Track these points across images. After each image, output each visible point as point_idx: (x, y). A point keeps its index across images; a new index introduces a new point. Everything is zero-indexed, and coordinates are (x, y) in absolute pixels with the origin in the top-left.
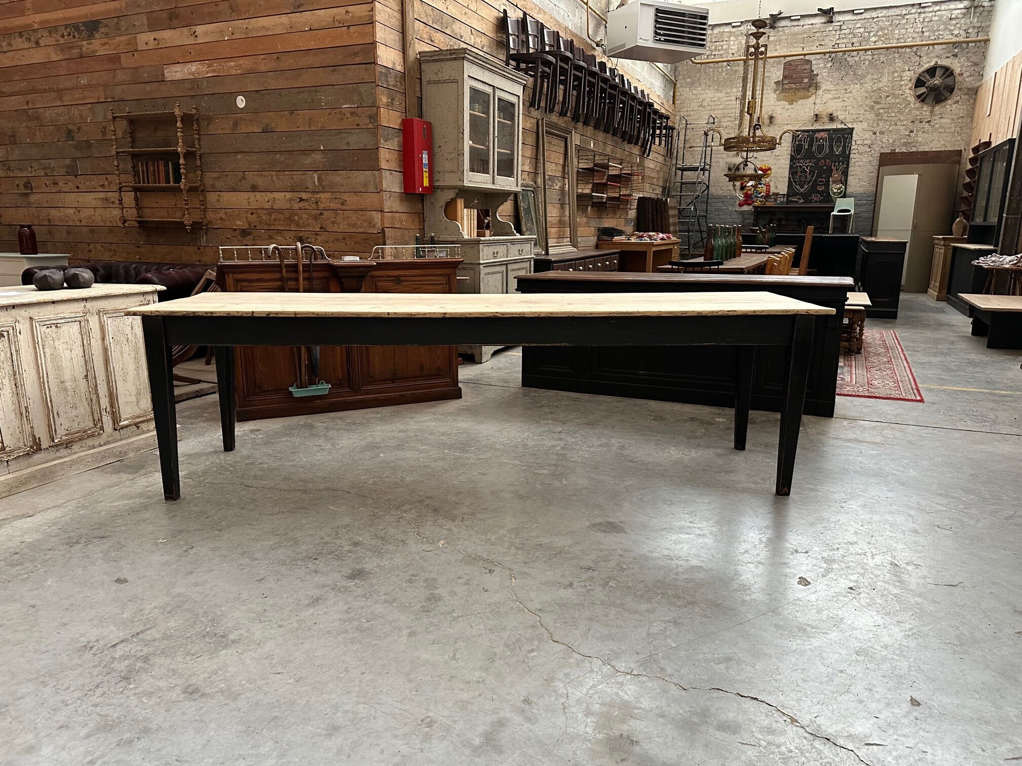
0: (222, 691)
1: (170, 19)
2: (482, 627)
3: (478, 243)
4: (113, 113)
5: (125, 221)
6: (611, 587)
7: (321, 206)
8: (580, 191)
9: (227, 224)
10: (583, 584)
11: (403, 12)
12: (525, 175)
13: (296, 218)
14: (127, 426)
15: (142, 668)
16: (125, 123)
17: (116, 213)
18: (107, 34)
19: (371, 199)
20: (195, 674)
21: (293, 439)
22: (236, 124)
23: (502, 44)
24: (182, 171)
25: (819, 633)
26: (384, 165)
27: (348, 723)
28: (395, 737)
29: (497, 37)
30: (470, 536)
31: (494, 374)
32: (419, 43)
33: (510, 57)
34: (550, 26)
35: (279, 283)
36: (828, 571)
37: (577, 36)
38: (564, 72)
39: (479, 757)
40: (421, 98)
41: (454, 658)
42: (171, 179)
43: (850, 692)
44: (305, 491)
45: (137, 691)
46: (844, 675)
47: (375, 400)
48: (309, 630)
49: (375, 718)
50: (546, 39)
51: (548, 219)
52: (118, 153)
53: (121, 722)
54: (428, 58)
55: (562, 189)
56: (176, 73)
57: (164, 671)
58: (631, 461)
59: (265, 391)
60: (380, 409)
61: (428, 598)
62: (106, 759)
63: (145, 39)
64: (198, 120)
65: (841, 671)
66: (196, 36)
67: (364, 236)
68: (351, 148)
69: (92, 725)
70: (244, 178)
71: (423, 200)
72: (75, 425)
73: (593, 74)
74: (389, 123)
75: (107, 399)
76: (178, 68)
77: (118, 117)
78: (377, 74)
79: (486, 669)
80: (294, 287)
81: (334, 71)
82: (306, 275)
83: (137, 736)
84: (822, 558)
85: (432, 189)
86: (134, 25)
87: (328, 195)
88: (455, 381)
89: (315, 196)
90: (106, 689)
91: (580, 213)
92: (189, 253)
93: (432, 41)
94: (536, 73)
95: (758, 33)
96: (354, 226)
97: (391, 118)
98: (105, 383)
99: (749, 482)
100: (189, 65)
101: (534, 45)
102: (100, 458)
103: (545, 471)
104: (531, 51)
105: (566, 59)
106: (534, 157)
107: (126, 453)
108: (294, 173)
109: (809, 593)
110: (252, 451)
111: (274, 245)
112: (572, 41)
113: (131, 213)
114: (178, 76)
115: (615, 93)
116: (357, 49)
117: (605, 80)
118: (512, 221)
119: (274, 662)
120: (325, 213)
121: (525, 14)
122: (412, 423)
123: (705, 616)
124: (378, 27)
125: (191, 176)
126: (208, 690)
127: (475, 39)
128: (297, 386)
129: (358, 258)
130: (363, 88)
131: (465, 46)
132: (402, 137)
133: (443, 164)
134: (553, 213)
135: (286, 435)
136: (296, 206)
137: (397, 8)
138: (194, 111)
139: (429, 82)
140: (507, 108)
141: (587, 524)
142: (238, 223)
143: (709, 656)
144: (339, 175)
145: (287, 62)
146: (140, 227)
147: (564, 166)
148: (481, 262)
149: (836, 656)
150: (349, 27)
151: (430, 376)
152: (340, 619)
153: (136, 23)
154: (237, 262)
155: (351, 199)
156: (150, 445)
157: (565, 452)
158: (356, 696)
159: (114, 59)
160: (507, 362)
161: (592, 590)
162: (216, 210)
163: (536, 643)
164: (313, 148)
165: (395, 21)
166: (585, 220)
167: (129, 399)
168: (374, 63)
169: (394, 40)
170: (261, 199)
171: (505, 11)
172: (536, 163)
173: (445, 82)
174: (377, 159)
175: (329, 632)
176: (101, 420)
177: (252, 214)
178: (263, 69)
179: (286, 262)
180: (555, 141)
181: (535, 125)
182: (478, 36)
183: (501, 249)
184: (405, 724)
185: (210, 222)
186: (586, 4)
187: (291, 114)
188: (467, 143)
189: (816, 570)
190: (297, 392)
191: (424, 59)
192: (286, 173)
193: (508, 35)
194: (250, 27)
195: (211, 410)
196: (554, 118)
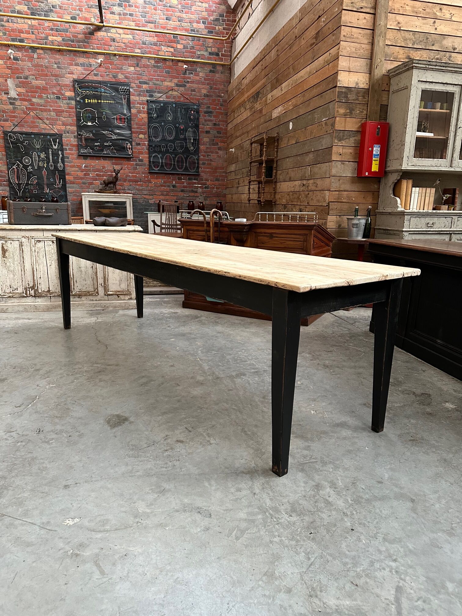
1: (276, 83)
3: (403, 214)
4: (251, 141)
5: (250, 200)
7: (309, 188)
11: (372, 43)
13: (300, 197)
18: (261, 98)
19: (327, 183)
22: (288, 140)
24: (264, 170)
26: (334, 158)
40: (388, 105)
52: (251, 163)
54: (393, 74)
56: (275, 114)
63: (270, 97)
64: (278, 140)
66: (282, 90)
68: (323, 148)
70: (288, 173)
71: (380, 182)
74: (345, 127)
76: (276, 111)
78: (337, 93)
81: (321, 96)
85: (381, 172)
87: (313, 181)
89: (308, 182)
97: (347, 124)
98: (102, 272)
100: (278, 109)
107: (108, 307)
108: (303, 168)
116: (331, 78)
120: (310, 193)
124: (342, 59)
129: (245, 220)
130: (331, 105)
132: (358, 136)
136: (302, 189)
137: (366, 41)
138: (276, 135)
139: (393, 92)
144: (317, 167)
145: (308, 96)
148: (404, 230)
150: (329, 64)
153: (268, 89)
155: (320, 184)
159: (261, 111)
164: (310, 150)
165: (363, 52)
167: (114, 282)
168: (335, 86)
170: (291, 186)
173: (401, 90)
174: (331, 154)
176: (97, 288)
178: (299, 103)
183: (441, 221)
187: (305, 130)
191: (391, 75)
192: (300, 168)
194: (297, 78)
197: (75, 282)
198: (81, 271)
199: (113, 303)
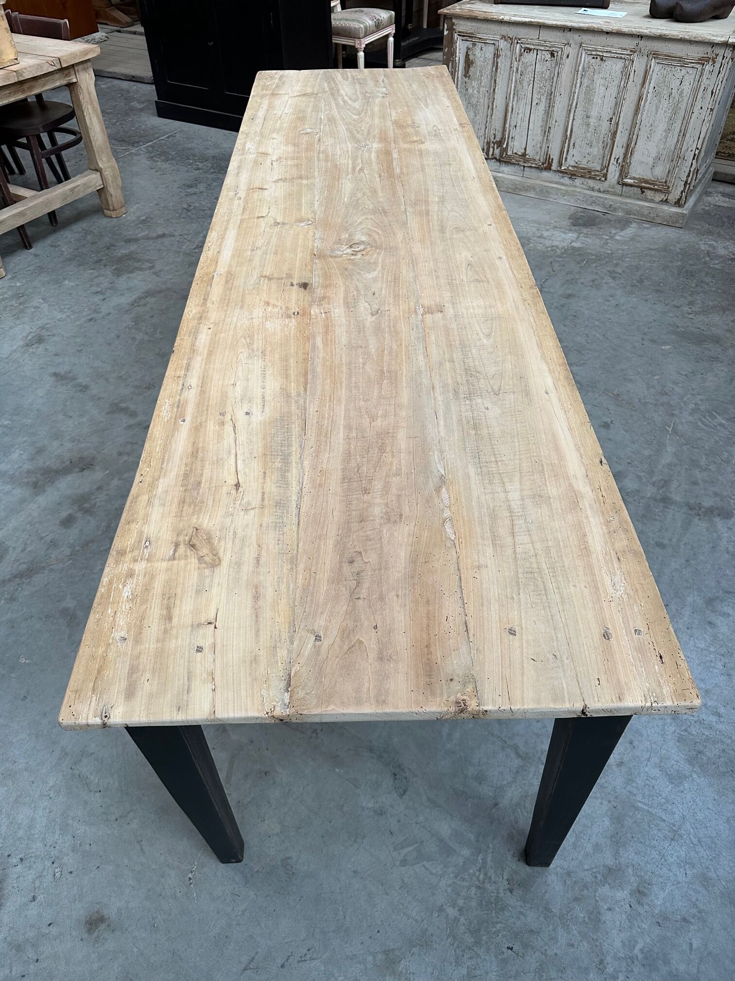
14: (631, 185)
72: (584, 162)
75: (622, 150)
98: (627, 133)
102: (590, 202)
107: (615, 210)
167: (644, 159)
176: (607, 168)
197: (571, 144)
198: (588, 125)
199: (626, 204)
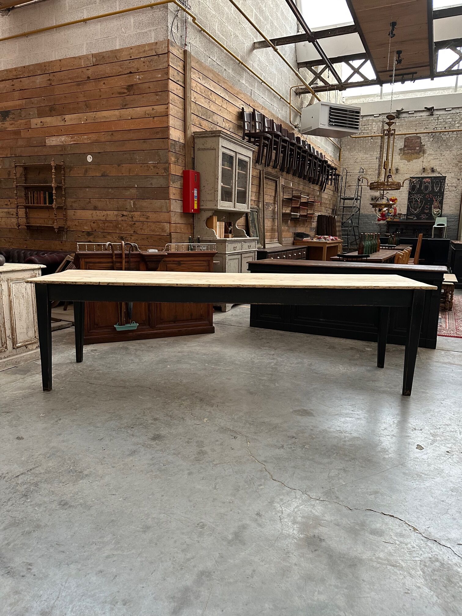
0: (81, 504)
1: (51, 111)
2: (231, 470)
3: (225, 241)
4: (15, 164)
5: (19, 226)
6: (306, 448)
7: (135, 219)
8: (284, 211)
9: (79, 228)
10: (289, 446)
11: (185, 109)
12: (253, 203)
13: (120, 226)
14: (20, 347)
15: (34, 490)
16: (22, 169)
17: (14, 220)
18: (14, 118)
19: (163, 216)
20: (65, 494)
21: (116, 356)
22: (86, 171)
23: (241, 127)
24: (54, 197)
25: (429, 478)
26: (172, 196)
27: (155, 525)
28: (183, 533)
29: (238, 123)
30: (222, 416)
31: (233, 319)
32: (193, 127)
33: (245, 135)
34: (269, 117)
35: (111, 264)
36: (434, 441)
37: (283, 122)
38: (276, 143)
39: (232, 546)
40: (194, 158)
41: (215, 488)
42: (47, 202)
43: (448, 514)
44: (125, 387)
45: (32, 503)
46: (444, 503)
47: (164, 333)
48: (130, 469)
49: (170, 522)
50: (266, 124)
51: (265, 227)
52: (17, 186)
53: (23, 521)
54: (198, 136)
55: (274, 210)
56: (52, 141)
57: (47, 492)
58: (316, 373)
59: (100, 327)
60: (166, 338)
61: (199, 453)
62: (16, 542)
63: (36, 122)
64: (64, 168)
65: (443, 501)
66: (65, 121)
67: (159, 237)
68: (153, 186)
69: (7, 522)
70: (90, 202)
71: (193, 217)
73: (293, 144)
74: (175, 172)
75: (10, 331)
76: (54, 138)
77: (18, 166)
78: (169, 144)
79: (234, 495)
80: (119, 267)
81: (144, 142)
82: (127, 260)
83: (33, 529)
84: (431, 433)
85: (199, 210)
86: (30, 114)
87: (139, 213)
88: (211, 323)
89: (132, 214)
90: (14, 502)
91: (284, 224)
92: (55, 245)
93: (201, 125)
94: (260, 144)
95: (390, 122)
96: (153, 231)
97: (176, 170)
98: (9, 321)
99: (386, 387)
100: (61, 137)
101: (259, 128)
102: (4, 366)
103: (265, 378)
104: (257, 131)
105: (277, 136)
106: (258, 192)
107: (19, 363)
108: (119, 200)
109: (423, 454)
110: (93, 362)
111: (109, 243)
112: (281, 125)
113: (23, 221)
114: (54, 143)
115: (305, 155)
116: (158, 130)
117: (300, 148)
118: (244, 228)
119: (111, 488)
120: (137, 223)
121: (254, 110)
122: (185, 347)
123: (362, 467)
124: (171, 118)
125: (59, 200)
126: (73, 504)
127: (225, 124)
128: (119, 324)
129: (157, 251)
130: (161, 153)
131: (220, 129)
132: (182, 180)
133: (206, 196)
134: (268, 224)
135: (112, 353)
136: (120, 219)
137: (181, 107)
138: (62, 163)
139: (199, 149)
140: (243, 164)
141: (291, 410)
142: (85, 228)
143: (365, 490)
144: (145, 202)
145: (118, 137)
146: (28, 229)
147: (275, 197)
148: (227, 253)
149: (440, 492)
150: (154, 117)
151: (196, 320)
152: (148, 464)
153: (31, 113)
154: (87, 252)
155: (153, 216)
156: (33, 358)
157: (277, 367)
158: (159, 509)
159: (17, 133)
160: (240, 311)
161: (295, 450)
162: (73, 220)
163: (263, 481)
164: (131, 186)
165: (180, 115)
166: (286, 228)
167: (22, 331)
168: (168, 138)
169: (180, 125)
170: (99, 215)
171: (243, 108)
172: (259, 195)
173: (208, 149)
174: (168, 193)
175: (142, 471)
176: (6, 343)
177: (94, 223)
178: (103, 140)
179: (116, 252)
180: (270, 183)
181: (259, 173)
182: (227, 123)
183: (238, 245)
184: (188, 526)
185: (69, 227)
186: (289, 104)
187: (119, 166)
188: (220, 184)
189: (427, 440)
190: (118, 328)
191: (196, 136)
192: (115, 200)
193: (244, 122)
194: (97, 116)
195: (68, 337)
196: (270, 169)
199: (23, 356)
